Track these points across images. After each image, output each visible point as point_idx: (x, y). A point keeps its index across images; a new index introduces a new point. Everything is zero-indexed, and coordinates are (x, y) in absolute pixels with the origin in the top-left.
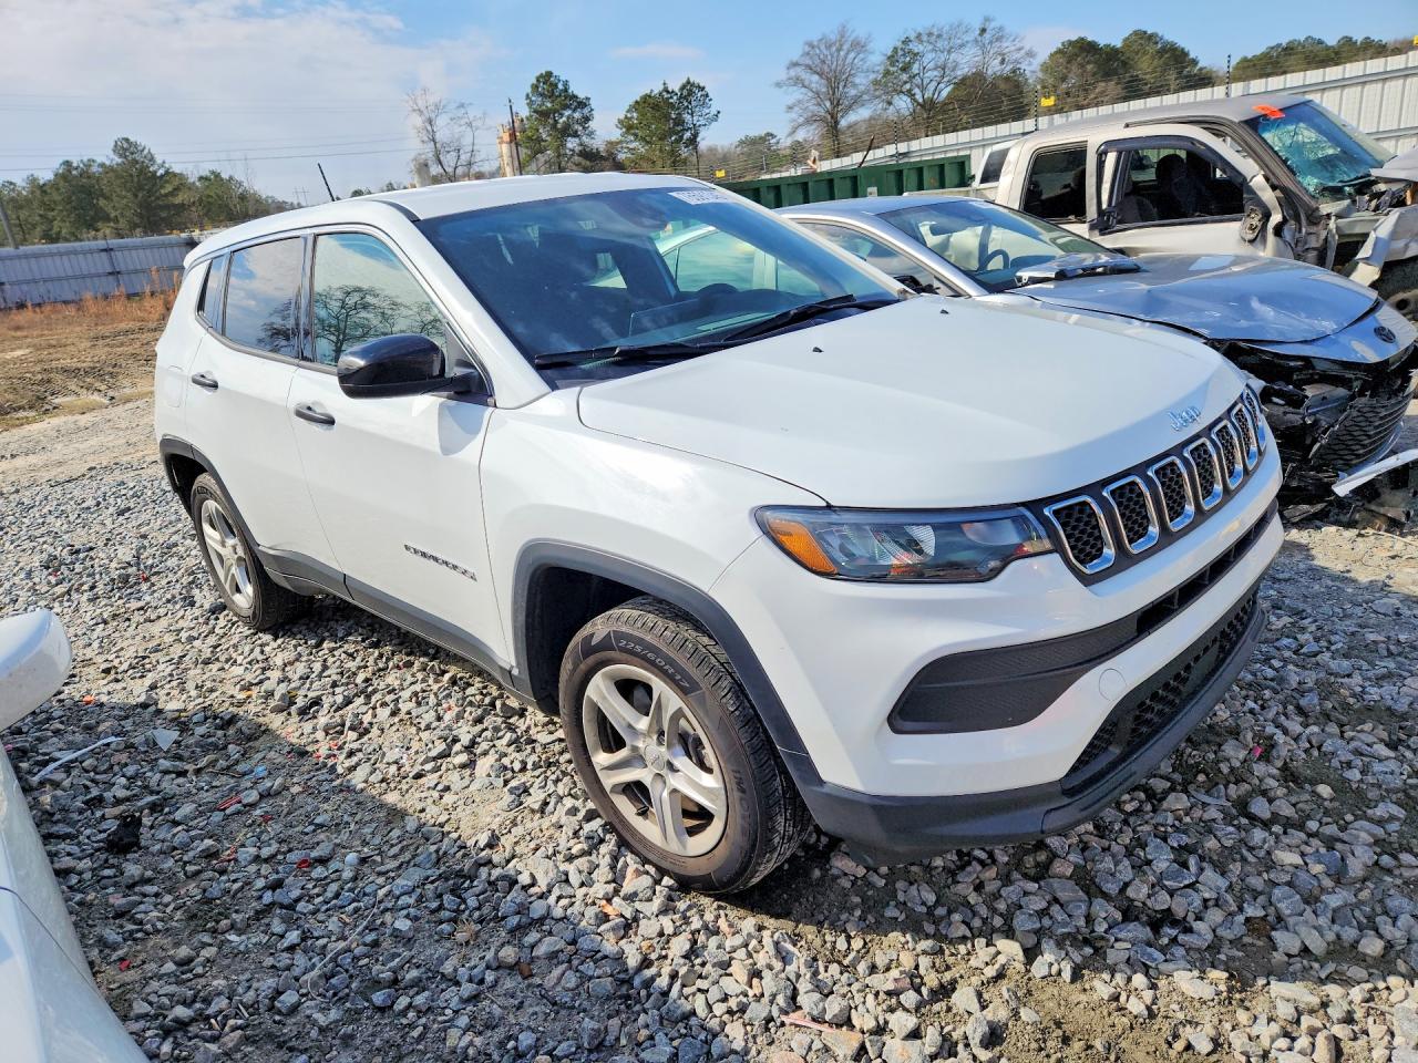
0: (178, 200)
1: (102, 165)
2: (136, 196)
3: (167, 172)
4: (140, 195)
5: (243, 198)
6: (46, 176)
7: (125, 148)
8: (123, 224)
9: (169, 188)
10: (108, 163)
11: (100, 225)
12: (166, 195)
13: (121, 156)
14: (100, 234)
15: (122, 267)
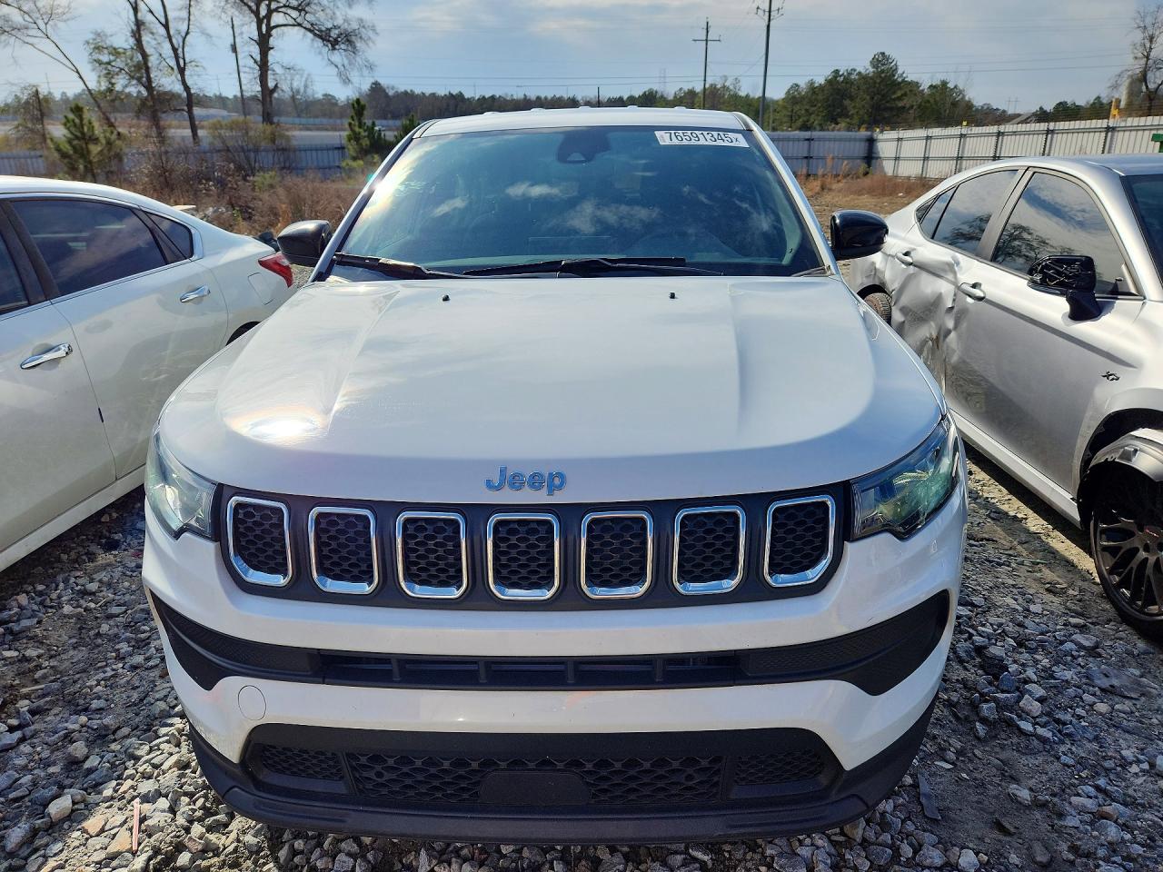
0: (900, 104)
1: (860, 73)
2: (872, 98)
3: (903, 81)
4: (876, 98)
5: (955, 104)
6: (820, 80)
7: (881, 60)
8: (856, 120)
9: (899, 93)
10: (863, 71)
11: (839, 120)
12: (894, 100)
13: (874, 67)
14: (838, 126)
15: (814, 154)
